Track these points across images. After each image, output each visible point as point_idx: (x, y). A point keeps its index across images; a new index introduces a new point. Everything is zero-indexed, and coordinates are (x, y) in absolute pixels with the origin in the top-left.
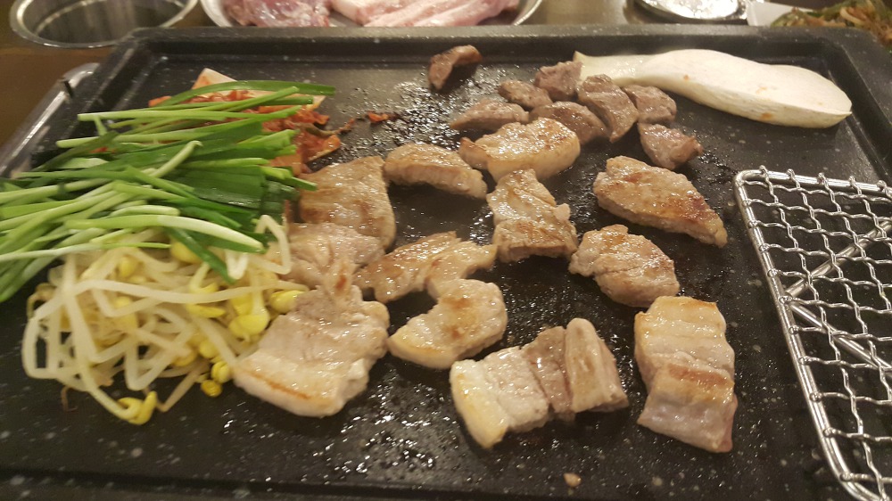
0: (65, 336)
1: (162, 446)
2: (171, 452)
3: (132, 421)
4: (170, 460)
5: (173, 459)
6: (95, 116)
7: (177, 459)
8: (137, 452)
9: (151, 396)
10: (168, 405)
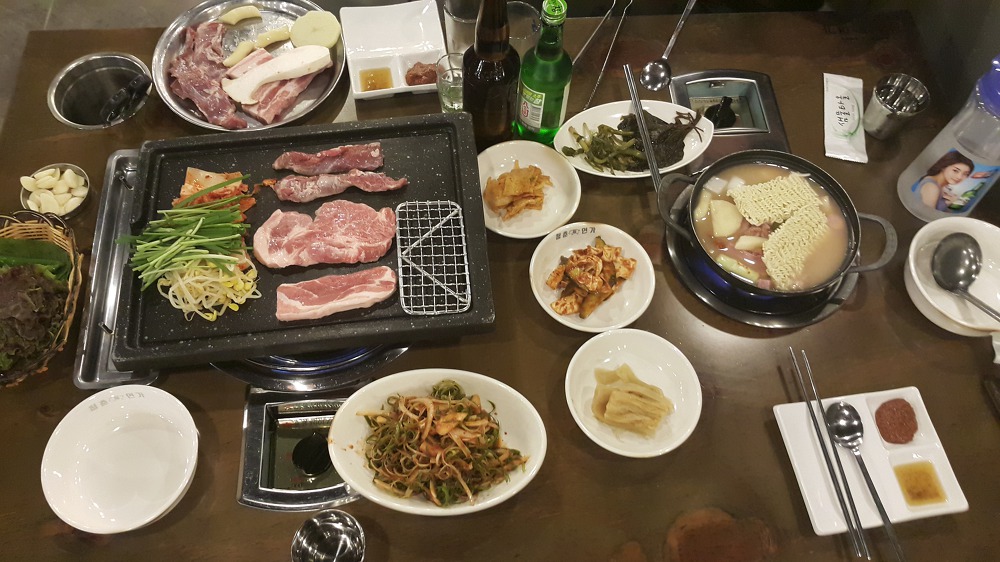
1: (222, 326)
3: (211, 321)
5: (227, 329)
6: (163, 212)
8: (216, 329)
9: (215, 312)
10: (221, 314)
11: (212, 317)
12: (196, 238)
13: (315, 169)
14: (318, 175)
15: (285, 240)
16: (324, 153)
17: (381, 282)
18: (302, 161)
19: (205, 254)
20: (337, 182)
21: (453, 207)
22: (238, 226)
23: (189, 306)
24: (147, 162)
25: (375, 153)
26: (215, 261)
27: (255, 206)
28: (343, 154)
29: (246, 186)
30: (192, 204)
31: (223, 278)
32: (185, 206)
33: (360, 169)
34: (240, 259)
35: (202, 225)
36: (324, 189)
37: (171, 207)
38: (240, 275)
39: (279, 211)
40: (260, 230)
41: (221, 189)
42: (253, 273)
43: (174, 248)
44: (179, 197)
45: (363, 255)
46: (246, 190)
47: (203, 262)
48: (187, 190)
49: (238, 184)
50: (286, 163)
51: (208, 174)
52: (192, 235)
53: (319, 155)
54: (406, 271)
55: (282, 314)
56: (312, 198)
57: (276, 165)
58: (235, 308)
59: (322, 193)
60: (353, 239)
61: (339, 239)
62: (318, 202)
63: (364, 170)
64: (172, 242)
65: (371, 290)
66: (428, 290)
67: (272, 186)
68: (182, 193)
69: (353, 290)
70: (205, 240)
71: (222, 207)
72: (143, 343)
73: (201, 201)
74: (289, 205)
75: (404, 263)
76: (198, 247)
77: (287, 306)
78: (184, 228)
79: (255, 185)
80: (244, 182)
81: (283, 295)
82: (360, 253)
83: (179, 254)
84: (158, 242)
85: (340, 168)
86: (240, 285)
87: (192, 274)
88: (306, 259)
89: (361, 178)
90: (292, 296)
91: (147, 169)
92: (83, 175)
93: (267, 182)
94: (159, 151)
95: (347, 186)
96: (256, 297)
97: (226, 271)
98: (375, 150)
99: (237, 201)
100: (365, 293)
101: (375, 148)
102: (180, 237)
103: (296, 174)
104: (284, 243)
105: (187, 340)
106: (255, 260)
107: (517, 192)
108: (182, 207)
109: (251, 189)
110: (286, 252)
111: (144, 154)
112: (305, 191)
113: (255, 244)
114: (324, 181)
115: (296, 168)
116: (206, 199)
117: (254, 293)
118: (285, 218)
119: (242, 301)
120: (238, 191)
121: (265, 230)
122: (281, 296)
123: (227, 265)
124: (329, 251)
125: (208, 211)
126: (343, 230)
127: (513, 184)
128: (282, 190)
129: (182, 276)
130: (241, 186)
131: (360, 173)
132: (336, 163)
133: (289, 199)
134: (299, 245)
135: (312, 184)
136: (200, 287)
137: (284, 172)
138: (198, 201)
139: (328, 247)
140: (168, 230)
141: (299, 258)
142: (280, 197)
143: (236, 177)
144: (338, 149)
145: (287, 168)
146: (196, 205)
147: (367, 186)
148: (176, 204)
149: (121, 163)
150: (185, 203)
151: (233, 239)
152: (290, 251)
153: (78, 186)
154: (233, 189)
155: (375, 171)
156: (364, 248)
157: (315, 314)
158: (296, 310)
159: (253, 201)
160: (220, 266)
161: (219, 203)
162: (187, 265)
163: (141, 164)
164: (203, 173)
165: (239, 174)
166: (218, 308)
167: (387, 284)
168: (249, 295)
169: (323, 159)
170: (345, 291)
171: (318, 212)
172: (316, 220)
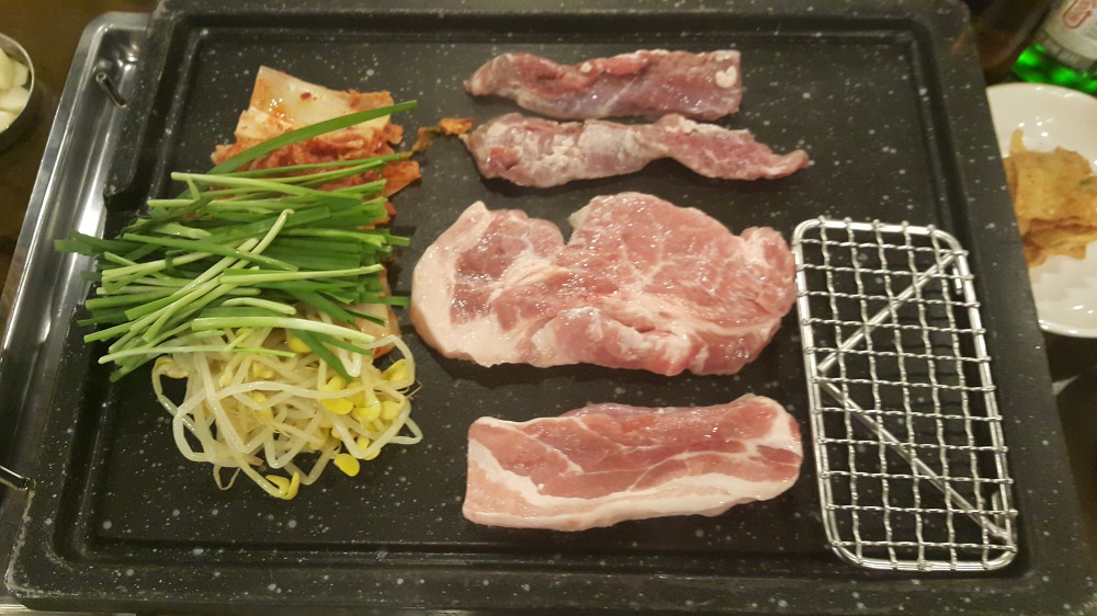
0: (214, 429)
1: (312, 517)
2: (320, 522)
3: (284, 498)
4: (320, 530)
5: (324, 528)
6: (187, 177)
7: (327, 528)
8: (292, 524)
9: (296, 477)
10: (310, 481)
11: (284, 490)
12: (264, 267)
13: (571, 103)
14: (581, 120)
15: (496, 289)
16: (600, 63)
17: (763, 449)
18: (544, 79)
19: (283, 316)
20: (629, 145)
21: (944, 244)
22: (377, 240)
23: (229, 452)
24: (166, 43)
25: (728, 78)
26: (311, 337)
27: (416, 183)
28: (643, 71)
29: (398, 130)
30: (262, 164)
31: (327, 390)
32: (243, 169)
33: (691, 117)
34: (378, 337)
35: (284, 228)
36: (595, 159)
37: (207, 167)
38: (372, 379)
39: (479, 207)
40: (431, 253)
41: (340, 133)
42: (404, 372)
43: (199, 286)
44: (233, 140)
45: (703, 355)
46: (397, 140)
47: (278, 337)
48: (254, 124)
49: (380, 123)
50: (503, 82)
51: (307, 87)
52: (255, 255)
53: (586, 67)
54: (834, 424)
55: (479, 508)
56: (563, 178)
57: (477, 84)
58: (349, 467)
59: (591, 168)
60: (678, 307)
61: (640, 302)
62: (579, 191)
63: (699, 119)
64: (201, 266)
65: (731, 469)
66: (901, 493)
67: (464, 137)
68: (239, 131)
69: (680, 466)
70: (288, 274)
71: (339, 182)
72: (98, 540)
73: (284, 160)
74: (503, 190)
75: (827, 398)
76: (267, 292)
77: (497, 489)
78: (236, 232)
79: (422, 130)
80: (394, 120)
81: (487, 453)
82: (696, 349)
83: (213, 305)
84: (160, 264)
85: (634, 106)
86: (373, 408)
87: (243, 372)
88: (548, 348)
89: (695, 141)
90: (509, 461)
91: (163, 61)
92: (23, 62)
93: (450, 125)
94: (196, 21)
95: (653, 155)
96: (407, 441)
97: (336, 368)
98: (725, 70)
99: (380, 171)
100: (716, 479)
101: (725, 65)
102: (217, 258)
103: (527, 113)
104: (495, 295)
105: (216, 546)
106: (411, 330)
107: (1052, 213)
108: (235, 171)
109: (409, 137)
110: (496, 326)
111: (160, 25)
112: (548, 159)
113: (417, 294)
114: (601, 137)
115: (525, 96)
116: (298, 153)
117: (405, 431)
118: (494, 226)
119: (371, 453)
120: (384, 143)
121: (444, 254)
122: (480, 457)
123: (342, 354)
124: (611, 335)
125: (300, 192)
126: (648, 280)
127: (1039, 191)
128: (494, 152)
129: (216, 366)
130: (387, 129)
131: (688, 126)
132: (626, 91)
133: (506, 175)
134: (530, 310)
135: (568, 141)
136: (261, 405)
137: (493, 104)
138: (277, 159)
139: (611, 324)
140: (192, 232)
141: (531, 346)
142: (485, 167)
143: (378, 105)
144: (635, 57)
145: (503, 92)
146: (271, 168)
147: (708, 163)
148: (222, 159)
149: (113, 44)
150: (244, 160)
151: (362, 277)
152: (506, 323)
153: (12, 85)
154: (369, 136)
155: (725, 121)
156: (707, 337)
157: (573, 523)
158: (520, 501)
159: (413, 170)
160: (320, 352)
161: (327, 170)
162: (235, 342)
163: (150, 49)
164: (296, 86)
165: (383, 99)
166: (305, 461)
167: (776, 456)
168: (391, 436)
169: (594, 78)
170: (661, 463)
171: (579, 217)
172: (574, 240)
